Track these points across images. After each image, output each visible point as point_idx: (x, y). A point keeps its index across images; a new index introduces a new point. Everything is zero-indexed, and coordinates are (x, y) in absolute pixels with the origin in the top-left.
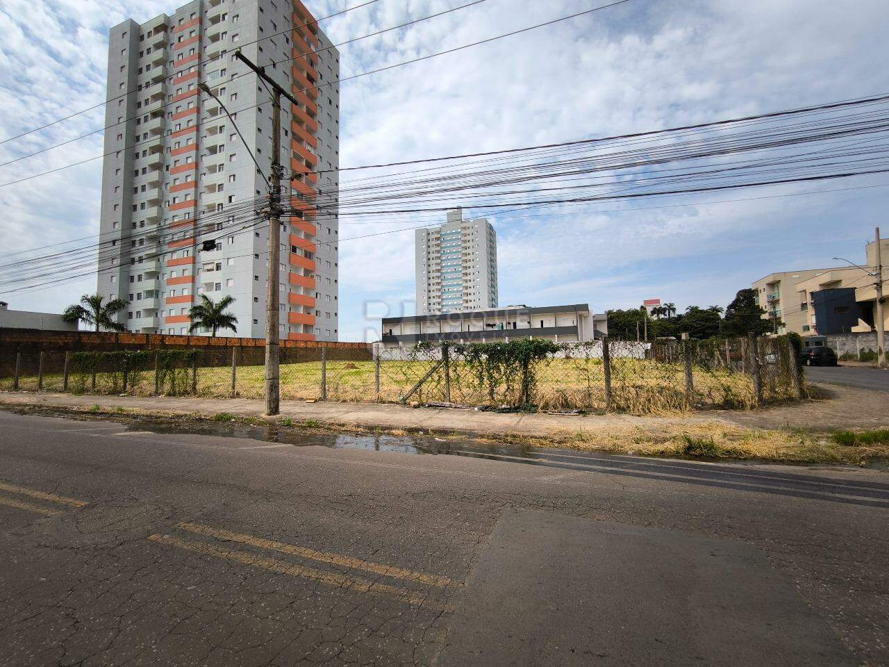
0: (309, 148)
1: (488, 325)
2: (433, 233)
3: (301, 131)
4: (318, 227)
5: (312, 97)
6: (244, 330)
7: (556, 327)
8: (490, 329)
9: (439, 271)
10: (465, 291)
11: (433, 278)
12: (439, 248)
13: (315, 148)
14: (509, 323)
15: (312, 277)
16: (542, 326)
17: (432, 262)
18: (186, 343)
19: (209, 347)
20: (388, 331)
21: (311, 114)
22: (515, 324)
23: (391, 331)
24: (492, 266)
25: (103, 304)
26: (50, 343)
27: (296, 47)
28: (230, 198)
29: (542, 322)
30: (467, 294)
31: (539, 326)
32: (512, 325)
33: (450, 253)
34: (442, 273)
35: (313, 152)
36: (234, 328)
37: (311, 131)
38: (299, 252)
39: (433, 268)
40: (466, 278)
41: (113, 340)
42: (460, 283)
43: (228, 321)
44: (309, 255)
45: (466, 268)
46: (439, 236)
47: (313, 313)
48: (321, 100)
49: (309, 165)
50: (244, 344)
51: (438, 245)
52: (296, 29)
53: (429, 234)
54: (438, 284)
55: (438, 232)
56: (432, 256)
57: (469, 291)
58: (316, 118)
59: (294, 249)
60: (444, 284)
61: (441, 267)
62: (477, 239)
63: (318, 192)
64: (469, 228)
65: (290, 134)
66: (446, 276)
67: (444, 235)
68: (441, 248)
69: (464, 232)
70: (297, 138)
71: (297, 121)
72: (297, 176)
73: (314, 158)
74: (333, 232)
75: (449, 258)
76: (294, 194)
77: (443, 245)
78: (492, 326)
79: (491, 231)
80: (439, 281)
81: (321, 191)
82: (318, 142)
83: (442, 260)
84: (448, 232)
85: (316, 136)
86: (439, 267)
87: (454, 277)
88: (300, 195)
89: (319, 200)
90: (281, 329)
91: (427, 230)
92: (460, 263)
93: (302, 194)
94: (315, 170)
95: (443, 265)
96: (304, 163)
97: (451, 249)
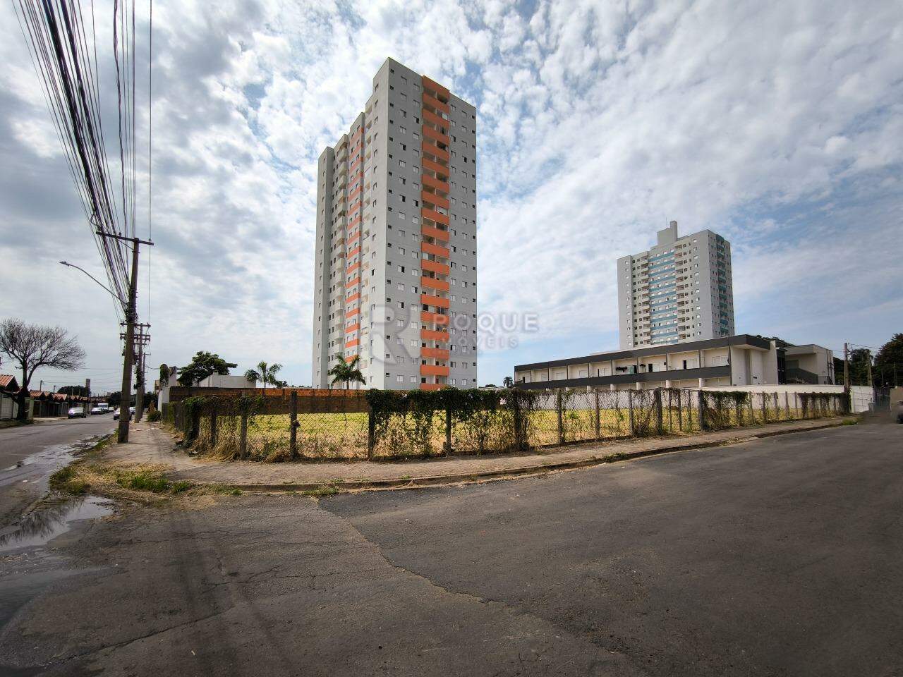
0: (441, 210)
1: (619, 369)
2: (638, 260)
3: (429, 197)
4: (453, 283)
5: (443, 163)
6: (375, 379)
7: (700, 369)
9: (647, 303)
10: (682, 324)
11: (640, 312)
12: (647, 277)
13: (448, 209)
14: (643, 366)
16: (685, 366)
17: (638, 294)
20: (521, 379)
21: (443, 178)
22: (651, 366)
23: (524, 378)
24: (720, 289)
27: (428, 123)
28: (373, 271)
29: (685, 362)
30: (683, 328)
31: (681, 367)
32: (647, 367)
33: (659, 281)
34: (651, 306)
35: (445, 213)
36: (364, 382)
37: (443, 195)
38: (431, 309)
39: (640, 300)
40: (681, 308)
42: (675, 314)
43: (357, 376)
44: (441, 311)
45: (682, 295)
46: (646, 262)
47: (448, 364)
48: (455, 161)
49: (441, 227)
51: (645, 273)
52: (427, 108)
53: (634, 262)
54: (647, 318)
55: (645, 258)
56: (638, 286)
57: (686, 323)
58: (449, 181)
59: (426, 308)
60: (654, 318)
61: (650, 298)
62: (696, 258)
63: (452, 249)
64: (685, 246)
65: (420, 204)
66: (656, 308)
67: (653, 259)
68: (649, 275)
69: (679, 251)
70: (428, 205)
71: (428, 189)
72: (430, 240)
73: (448, 219)
74: (470, 284)
75: (660, 286)
76: (426, 257)
77: (652, 272)
78: (624, 369)
79: (719, 244)
80: (648, 315)
81: (455, 248)
82: (452, 201)
83: (650, 291)
84: (658, 255)
85: (448, 197)
86: (647, 299)
87: (667, 308)
88: (432, 257)
89: (454, 257)
90: (414, 380)
91: (631, 257)
92: (674, 290)
93: (434, 255)
94: (449, 229)
95: (653, 295)
96: (435, 226)
97: (662, 276)
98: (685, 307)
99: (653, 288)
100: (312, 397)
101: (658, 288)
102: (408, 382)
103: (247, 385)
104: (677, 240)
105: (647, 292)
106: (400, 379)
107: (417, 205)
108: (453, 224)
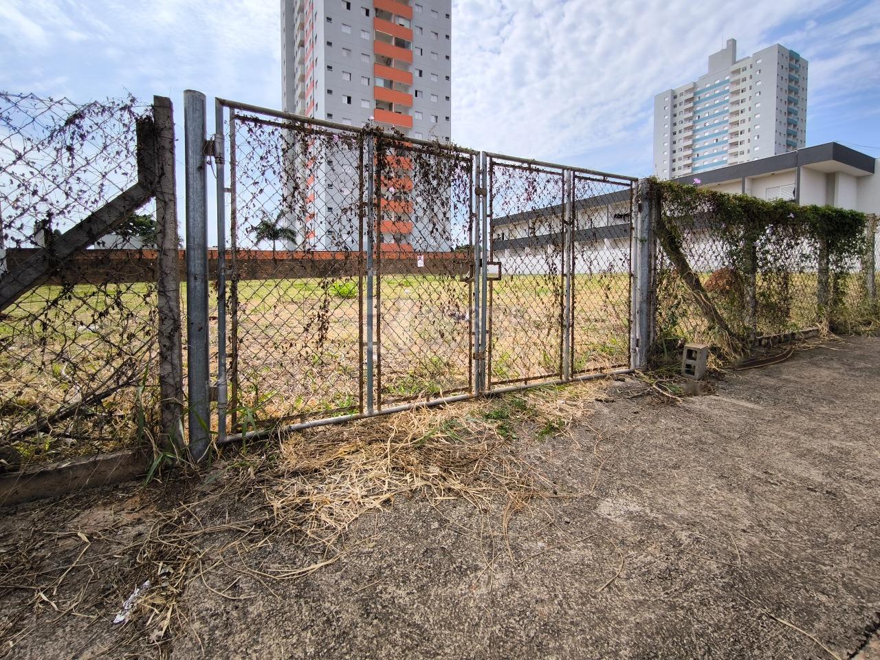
0: (402, 21)
2: (681, 94)
4: (418, 117)
8: (620, 223)
9: (689, 147)
11: (680, 159)
12: (691, 114)
13: (410, 20)
17: (678, 136)
33: (709, 117)
34: (694, 150)
35: (407, 25)
36: (293, 241)
39: (681, 144)
40: (734, 150)
45: (736, 134)
46: (691, 95)
49: (401, 44)
51: (689, 110)
53: (675, 97)
54: (688, 166)
55: (688, 91)
56: (679, 127)
60: (697, 166)
61: (694, 141)
62: (759, 83)
63: (417, 74)
64: (745, 69)
65: (372, 12)
66: (701, 153)
67: (700, 92)
68: (695, 113)
69: (736, 77)
70: (383, 15)
72: (386, 61)
73: (410, 32)
74: (442, 119)
75: (707, 125)
76: (380, 83)
77: (698, 109)
79: (793, 63)
80: (690, 161)
81: (421, 72)
82: (416, 9)
83: (694, 131)
84: (708, 86)
85: (411, 3)
86: (690, 142)
87: (715, 151)
88: (389, 84)
89: (418, 83)
91: (673, 91)
92: (726, 128)
93: (391, 82)
94: (412, 47)
95: (697, 137)
96: (393, 43)
97: (711, 111)
98: (739, 149)
99: (698, 127)
101: (705, 128)
104: (734, 62)
105: (690, 133)
107: (367, 14)
108: (419, 40)
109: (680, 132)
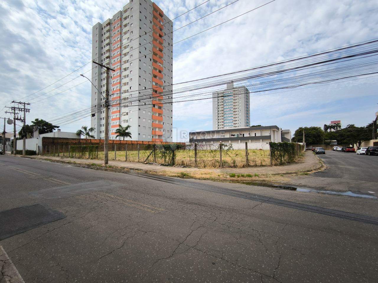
0: (160, 64)
1: (232, 135)
2: (220, 94)
3: (156, 58)
4: (164, 96)
5: (161, 43)
6: (134, 137)
7: (261, 136)
8: (233, 137)
9: (223, 110)
10: (234, 119)
11: (220, 114)
13: (162, 64)
14: (241, 134)
15: (162, 116)
16: (255, 135)
17: (219, 107)
18: (112, 142)
19: (120, 144)
20: (192, 138)
21: (161, 50)
22: (243, 135)
24: (247, 108)
25: (88, 129)
26: (71, 142)
27: (155, 24)
28: (130, 87)
29: (255, 134)
33: (228, 102)
34: (224, 112)
35: (161, 66)
36: (131, 137)
37: (161, 57)
38: (156, 107)
39: (220, 109)
40: (234, 113)
41: (89, 141)
42: (232, 115)
43: (128, 134)
44: (160, 108)
45: (235, 109)
46: (223, 95)
47: (162, 130)
48: (165, 44)
49: (160, 72)
50: (133, 143)
51: (222, 99)
52: (155, 17)
53: (218, 94)
54: (223, 116)
55: (222, 93)
56: (220, 104)
58: (163, 52)
59: (154, 106)
60: (225, 116)
61: (224, 109)
64: (236, 91)
65: (152, 60)
66: (226, 112)
67: (225, 94)
69: (234, 92)
70: (155, 61)
71: (155, 54)
72: (155, 76)
73: (162, 68)
74: (170, 97)
76: (154, 84)
78: (234, 135)
81: (165, 81)
82: (164, 61)
83: (224, 106)
84: (227, 93)
85: (163, 59)
86: (223, 109)
87: (230, 113)
88: (156, 84)
89: (164, 85)
90: (149, 137)
91: (217, 92)
92: (232, 107)
94: (163, 73)
95: (225, 108)
96: (158, 71)
97: (228, 101)
98: (236, 113)
99: (225, 105)
100: (113, 143)
101: (227, 105)
102: (147, 138)
103: (76, 137)
106: (144, 136)
108: (165, 71)
109: (220, 105)
